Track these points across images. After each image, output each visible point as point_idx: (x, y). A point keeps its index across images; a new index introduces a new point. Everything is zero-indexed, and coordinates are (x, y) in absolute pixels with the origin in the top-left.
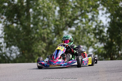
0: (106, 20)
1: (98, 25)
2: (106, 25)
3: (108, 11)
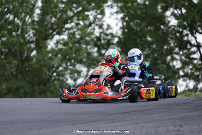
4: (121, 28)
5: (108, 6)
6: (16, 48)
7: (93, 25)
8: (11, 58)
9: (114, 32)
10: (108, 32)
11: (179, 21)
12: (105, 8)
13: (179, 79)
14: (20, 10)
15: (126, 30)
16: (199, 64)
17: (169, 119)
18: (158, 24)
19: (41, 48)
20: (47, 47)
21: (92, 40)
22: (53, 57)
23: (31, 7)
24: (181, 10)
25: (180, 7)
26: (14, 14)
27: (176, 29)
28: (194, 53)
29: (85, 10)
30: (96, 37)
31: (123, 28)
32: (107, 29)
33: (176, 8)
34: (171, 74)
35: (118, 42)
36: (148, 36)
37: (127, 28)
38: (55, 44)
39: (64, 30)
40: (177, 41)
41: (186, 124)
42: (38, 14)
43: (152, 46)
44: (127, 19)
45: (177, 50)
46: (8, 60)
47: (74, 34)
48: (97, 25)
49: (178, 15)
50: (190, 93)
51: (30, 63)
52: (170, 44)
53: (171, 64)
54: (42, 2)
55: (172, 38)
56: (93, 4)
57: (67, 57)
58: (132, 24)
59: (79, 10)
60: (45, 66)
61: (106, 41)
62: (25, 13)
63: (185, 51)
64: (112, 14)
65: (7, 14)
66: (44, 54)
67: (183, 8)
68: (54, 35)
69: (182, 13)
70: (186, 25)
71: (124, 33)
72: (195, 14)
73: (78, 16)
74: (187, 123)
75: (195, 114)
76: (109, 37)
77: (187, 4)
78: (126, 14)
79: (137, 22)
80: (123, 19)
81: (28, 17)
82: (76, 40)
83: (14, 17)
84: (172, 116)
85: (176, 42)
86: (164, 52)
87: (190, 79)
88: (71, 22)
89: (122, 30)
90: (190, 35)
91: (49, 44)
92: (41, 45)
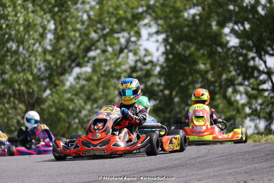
0: (158, 50)
1: (139, 60)
2: (158, 60)
3: (160, 28)
4: (163, 53)
5: (145, 25)
6: (22, 87)
7: (126, 51)
8: (17, 102)
9: (155, 60)
10: (147, 59)
11: (242, 40)
12: (141, 27)
13: (246, 118)
14: (26, 37)
15: (171, 56)
16: (271, 97)
17: (230, 174)
18: (214, 46)
19: (56, 85)
20: (64, 85)
21: (125, 71)
22: (73, 97)
23: (41, 30)
24: (243, 25)
25: (241, 20)
26: (17, 42)
27: (238, 51)
28: (264, 82)
29: (113, 31)
30: (131, 68)
31: (166, 53)
32: (145, 56)
33: (236, 23)
34: (234, 113)
35: (159, 73)
36: (200, 62)
37: (171, 53)
38: (75, 79)
39: (86, 59)
40: (240, 67)
41: (253, 180)
42: (51, 40)
43: (206, 76)
44: (171, 40)
45: (240, 79)
46: (12, 104)
47: (100, 65)
48: (131, 51)
49: (240, 32)
50: (260, 137)
51: (42, 106)
52: (230, 72)
53: (233, 99)
54: (55, 24)
55: (232, 64)
56: (124, 24)
57: (92, 97)
58: (177, 47)
59: (105, 32)
60: (62, 110)
61: (144, 72)
62: (33, 39)
63: (252, 80)
64: (150, 35)
65: (9, 42)
66: (61, 94)
67: (246, 23)
68: (74, 68)
69: (244, 28)
70: (252, 45)
71: (167, 60)
72: (263, 30)
73: (105, 40)
74: (254, 177)
75: (265, 165)
76: (148, 67)
77: (251, 16)
78: (169, 34)
79: (184, 45)
80: (166, 40)
81: (37, 45)
82: (103, 72)
83: (18, 46)
84: (234, 170)
85: (238, 69)
86: (223, 83)
87: (259, 117)
88: (96, 49)
89: (164, 56)
90: (257, 59)
91: (67, 80)
92: (57, 82)
